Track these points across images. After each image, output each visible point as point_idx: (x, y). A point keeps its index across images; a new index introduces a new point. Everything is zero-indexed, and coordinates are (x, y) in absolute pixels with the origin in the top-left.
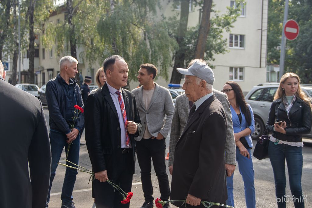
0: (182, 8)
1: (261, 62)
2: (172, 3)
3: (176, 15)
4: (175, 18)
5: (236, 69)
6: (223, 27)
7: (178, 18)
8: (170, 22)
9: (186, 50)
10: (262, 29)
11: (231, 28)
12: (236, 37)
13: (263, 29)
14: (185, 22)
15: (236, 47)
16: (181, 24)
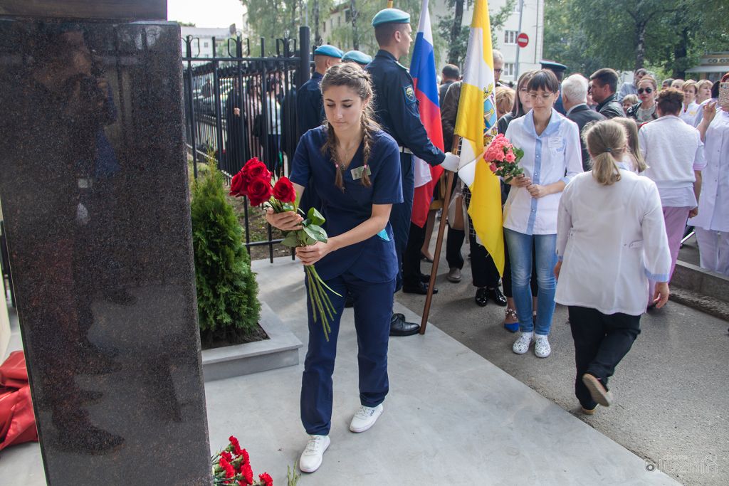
0: (457, 7)
1: (535, 58)
2: (448, 3)
3: (451, 14)
4: (450, 17)
5: (511, 65)
6: (495, 26)
7: (453, 17)
8: (445, 20)
9: (459, 48)
10: (537, 26)
11: (502, 27)
12: (512, 33)
13: (539, 25)
14: (459, 21)
15: (511, 44)
16: (455, 23)
